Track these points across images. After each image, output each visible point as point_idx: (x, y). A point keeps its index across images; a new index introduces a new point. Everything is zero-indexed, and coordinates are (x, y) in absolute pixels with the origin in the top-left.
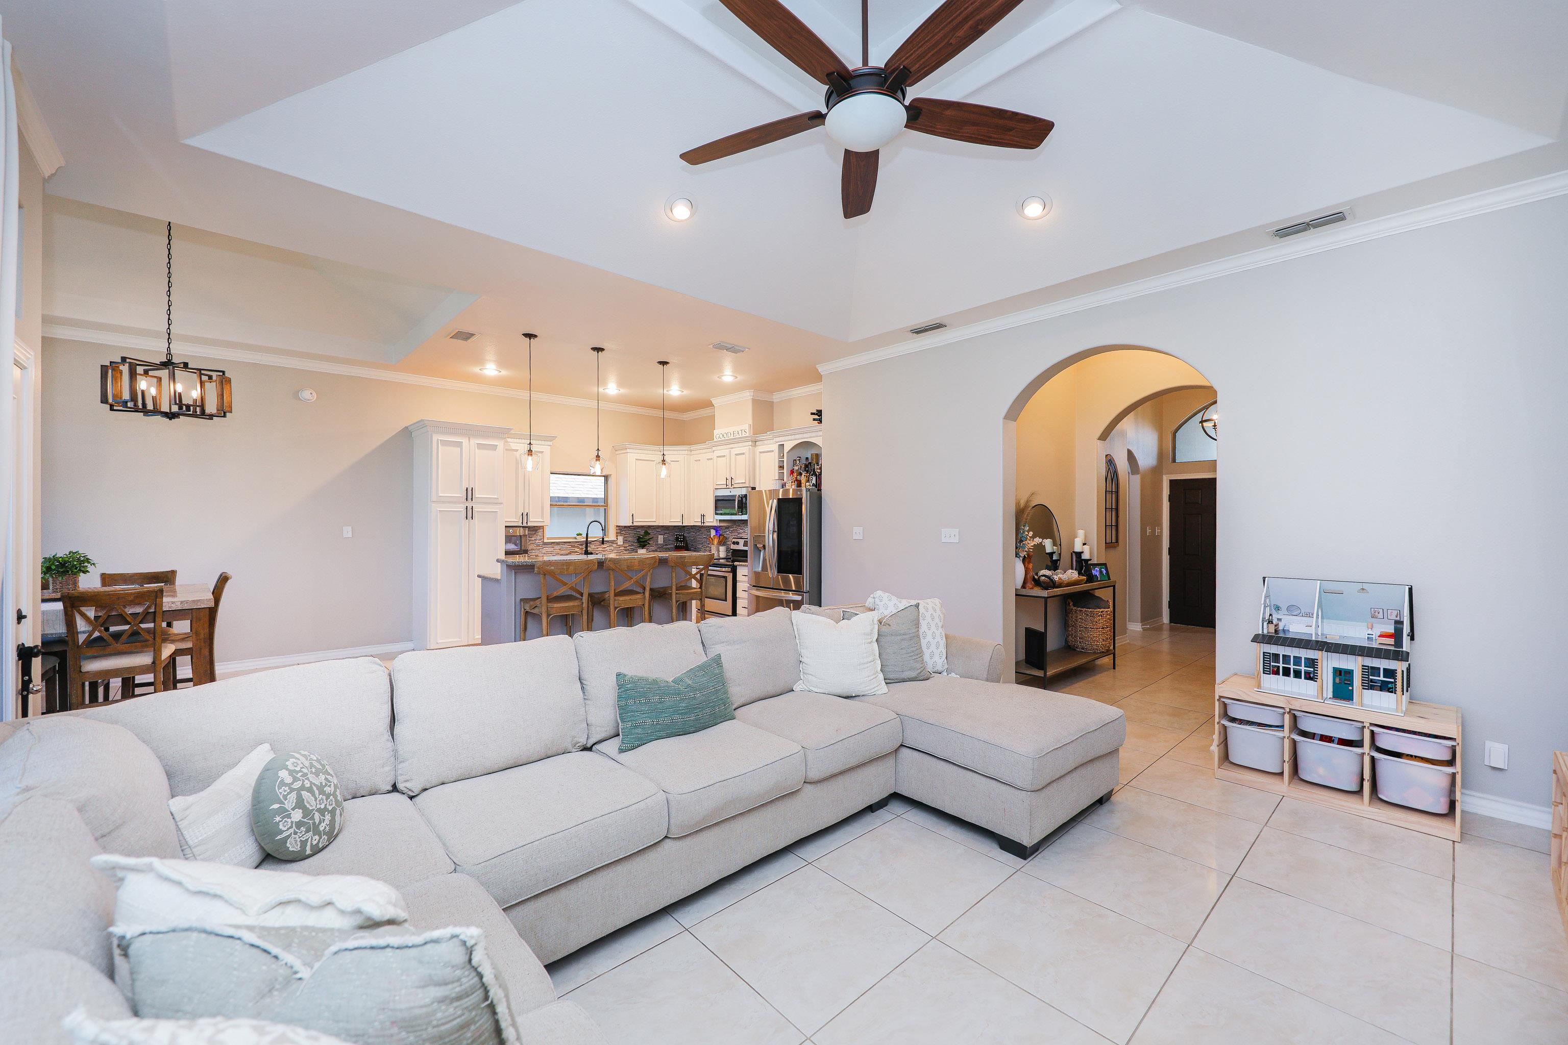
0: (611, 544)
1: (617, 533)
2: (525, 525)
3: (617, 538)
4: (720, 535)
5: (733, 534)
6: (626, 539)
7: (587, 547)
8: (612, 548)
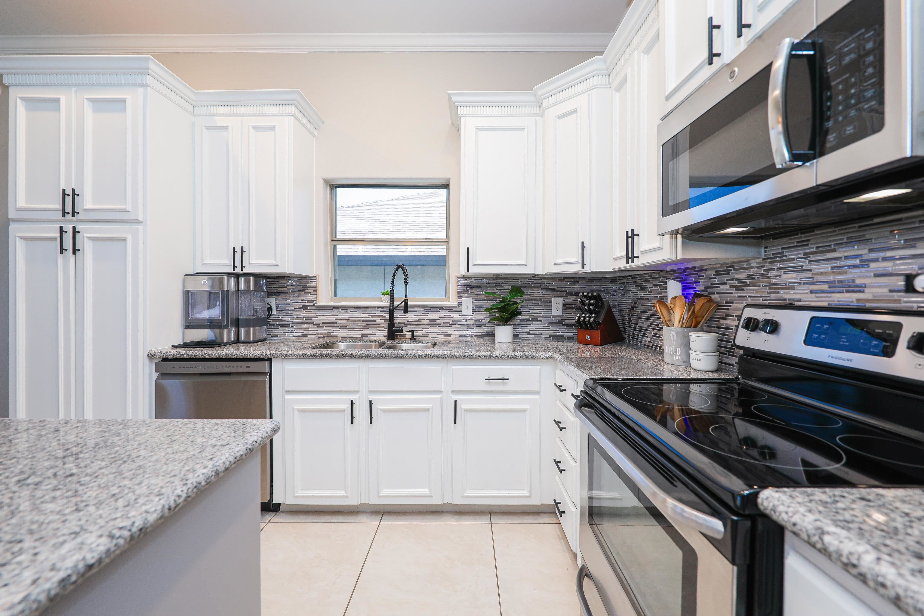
0: (447, 313)
1: (459, 292)
2: (238, 271)
3: (460, 303)
4: (698, 295)
5: (747, 291)
6: (478, 303)
7: (392, 318)
8: (450, 321)
